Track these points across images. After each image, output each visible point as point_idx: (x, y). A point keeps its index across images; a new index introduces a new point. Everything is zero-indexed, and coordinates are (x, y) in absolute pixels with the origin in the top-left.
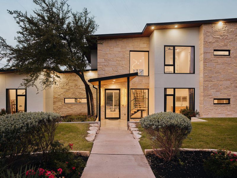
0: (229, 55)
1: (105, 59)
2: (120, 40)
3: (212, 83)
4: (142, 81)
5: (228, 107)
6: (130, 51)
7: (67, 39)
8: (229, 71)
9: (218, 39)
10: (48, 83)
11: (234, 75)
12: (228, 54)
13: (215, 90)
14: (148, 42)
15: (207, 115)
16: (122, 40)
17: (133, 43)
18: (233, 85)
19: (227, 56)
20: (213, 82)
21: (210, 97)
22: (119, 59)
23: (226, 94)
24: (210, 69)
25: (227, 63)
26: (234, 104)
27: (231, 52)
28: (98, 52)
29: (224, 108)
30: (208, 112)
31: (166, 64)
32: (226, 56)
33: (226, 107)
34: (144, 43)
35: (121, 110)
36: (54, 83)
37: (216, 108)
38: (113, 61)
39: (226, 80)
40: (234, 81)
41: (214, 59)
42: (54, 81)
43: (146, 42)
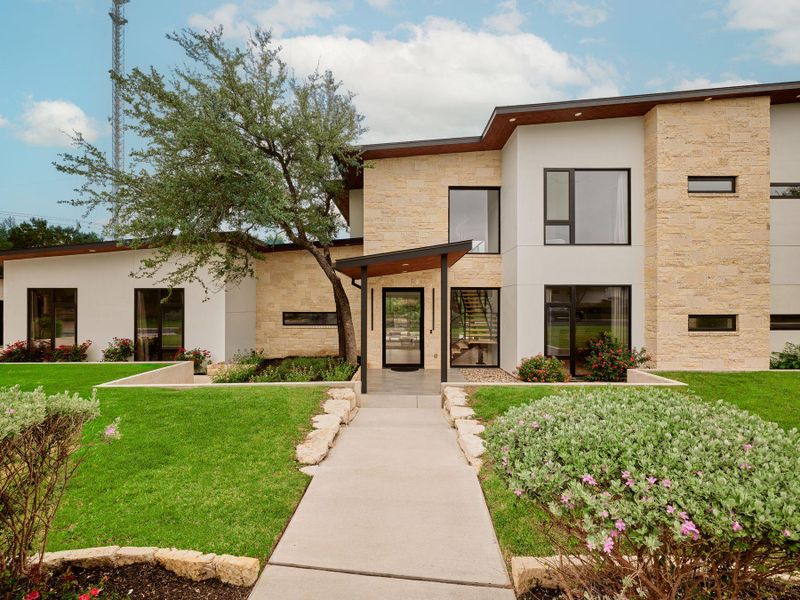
0: (734, 191)
1: (385, 210)
2: (423, 160)
3: (684, 269)
4: (483, 268)
5: (732, 340)
6: (451, 188)
7: (278, 155)
8: (733, 236)
9: (701, 147)
10: (232, 273)
11: (748, 248)
12: (730, 189)
13: (691, 292)
14: (497, 164)
15: (669, 360)
16: (427, 159)
17: (458, 166)
18: (746, 275)
19: (727, 195)
20: (687, 267)
21: (679, 309)
22: (419, 209)
23: (725, 301)
24: (677, 230)
25: (727, 215)
26: (750, 332)
27: (739, 182)
28: (365, 190)
29: (719, 340)
30: (673, 354)
31: (548, 218)
32: (723, 195)
33: (727, 339)
34: (487, 166)
35: (425, 346)
36: (249, 274)
37: (697, 341)
38: (405, 216)
39: (725, 262)
40: (750, 264)
41: (689, 202)
42: (247, 266)
43: (491, 164)
